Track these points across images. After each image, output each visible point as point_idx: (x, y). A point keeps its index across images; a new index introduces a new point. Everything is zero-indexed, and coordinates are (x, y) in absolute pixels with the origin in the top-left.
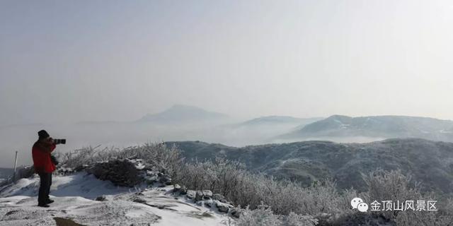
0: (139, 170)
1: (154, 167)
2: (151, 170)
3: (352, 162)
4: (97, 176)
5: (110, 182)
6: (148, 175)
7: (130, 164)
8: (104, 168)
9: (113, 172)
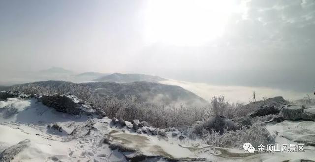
0: (76, 104)
1: (85, 102)
2: (84, 104)
3: (122, 90)
4: (45, 104)
5: (53, 109)
6: (84, 107)
7: (68, 98)
8: (49, 99)
9: (55, 102)
